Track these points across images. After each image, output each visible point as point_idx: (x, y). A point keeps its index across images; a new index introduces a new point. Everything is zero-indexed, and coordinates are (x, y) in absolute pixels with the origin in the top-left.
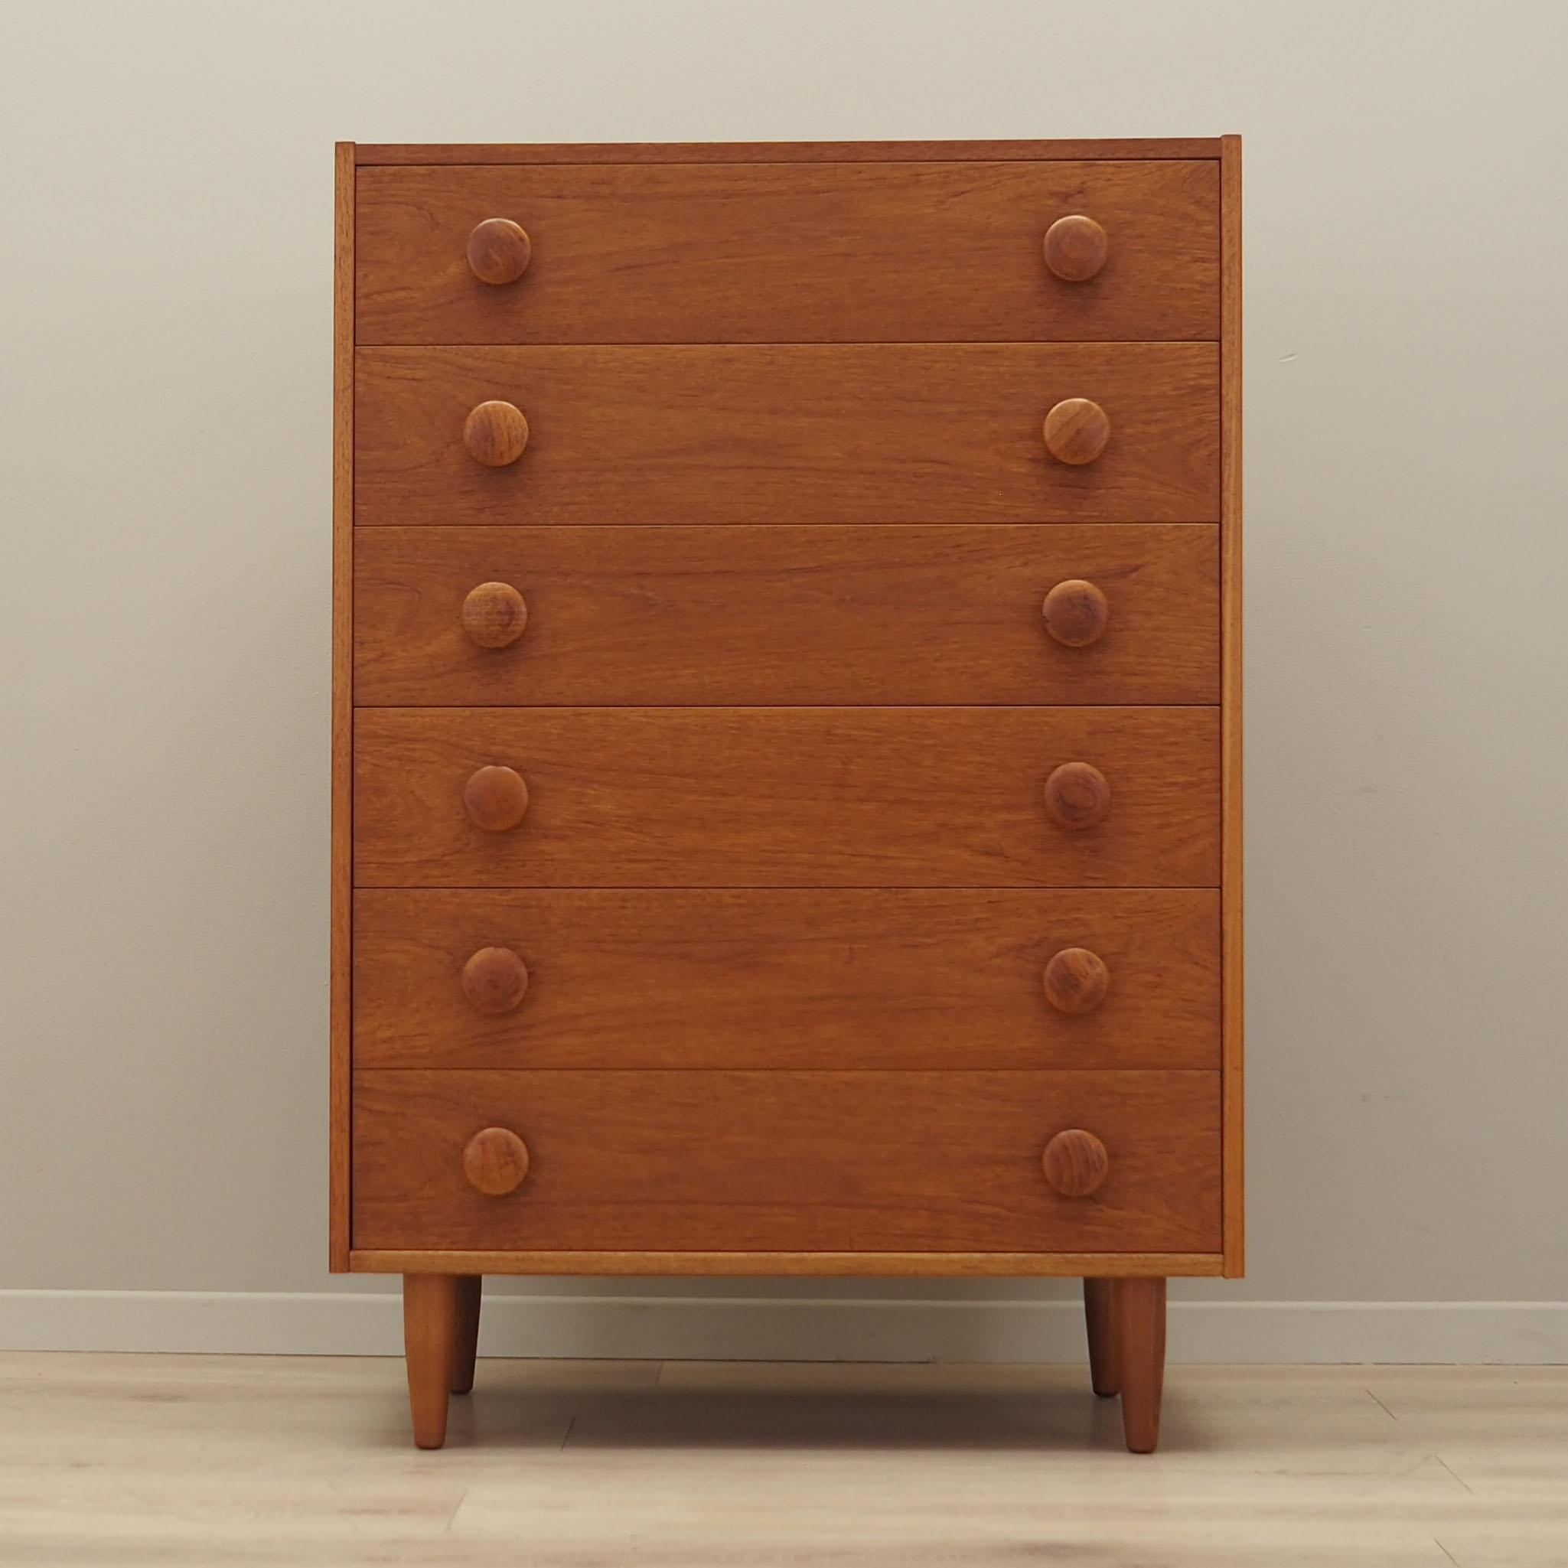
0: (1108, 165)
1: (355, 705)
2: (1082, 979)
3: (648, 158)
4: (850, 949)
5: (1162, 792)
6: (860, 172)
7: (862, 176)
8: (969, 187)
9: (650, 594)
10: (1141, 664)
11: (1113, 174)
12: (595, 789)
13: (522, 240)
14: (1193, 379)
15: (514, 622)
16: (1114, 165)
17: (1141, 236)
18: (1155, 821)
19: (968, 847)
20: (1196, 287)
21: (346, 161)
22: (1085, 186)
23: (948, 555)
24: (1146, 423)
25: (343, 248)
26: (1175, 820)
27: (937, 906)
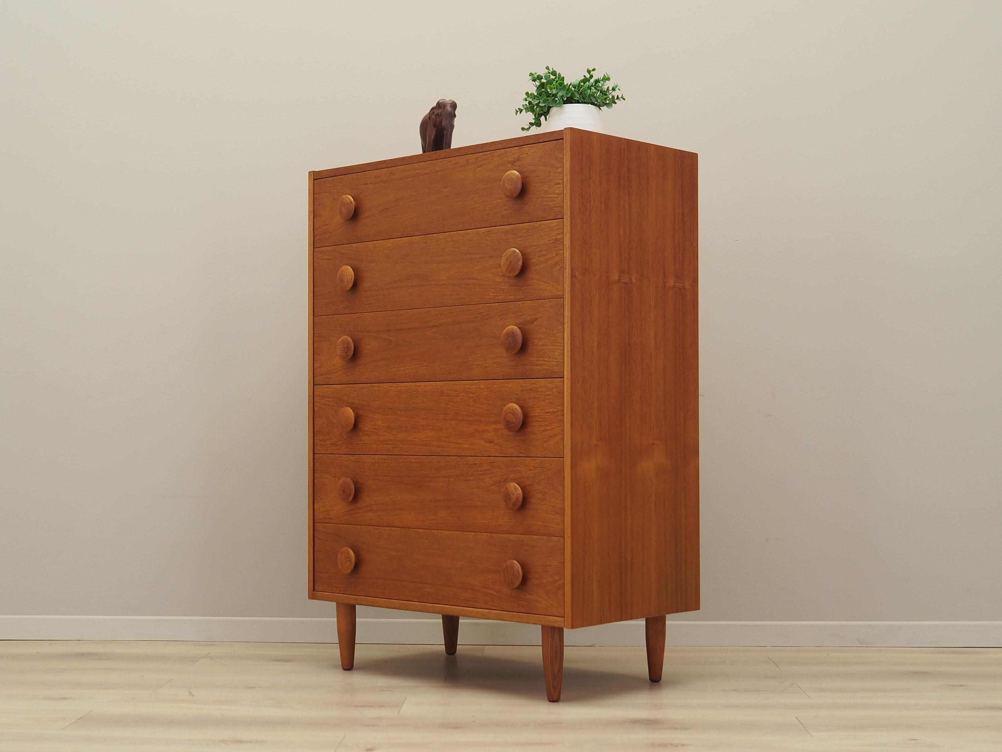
0: (527, 147)
1: (315, 384)
2: (512, 495)
3: (390, 165)
4: (449, 481)
5: (545, 416)
6: (450, 162)
7: (451, 163)
8: (483, 163)
9: (391, 338)
10: (538, 360)
11: (529, 150)
12: (377, 416)
13: (351, 202)
14: (555, 236)
15: (349, 351)
16: (529, 147)
17: (538, 176)
18: (542, 429)
19: (483, 439)
20: (556, 196)
21: (311, 179)
22: (519, 157)
23: (477, 317)
24: (539, 256)
25: (310, 212)
26: (549, 428)
27: (474, 464)
